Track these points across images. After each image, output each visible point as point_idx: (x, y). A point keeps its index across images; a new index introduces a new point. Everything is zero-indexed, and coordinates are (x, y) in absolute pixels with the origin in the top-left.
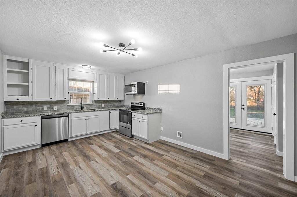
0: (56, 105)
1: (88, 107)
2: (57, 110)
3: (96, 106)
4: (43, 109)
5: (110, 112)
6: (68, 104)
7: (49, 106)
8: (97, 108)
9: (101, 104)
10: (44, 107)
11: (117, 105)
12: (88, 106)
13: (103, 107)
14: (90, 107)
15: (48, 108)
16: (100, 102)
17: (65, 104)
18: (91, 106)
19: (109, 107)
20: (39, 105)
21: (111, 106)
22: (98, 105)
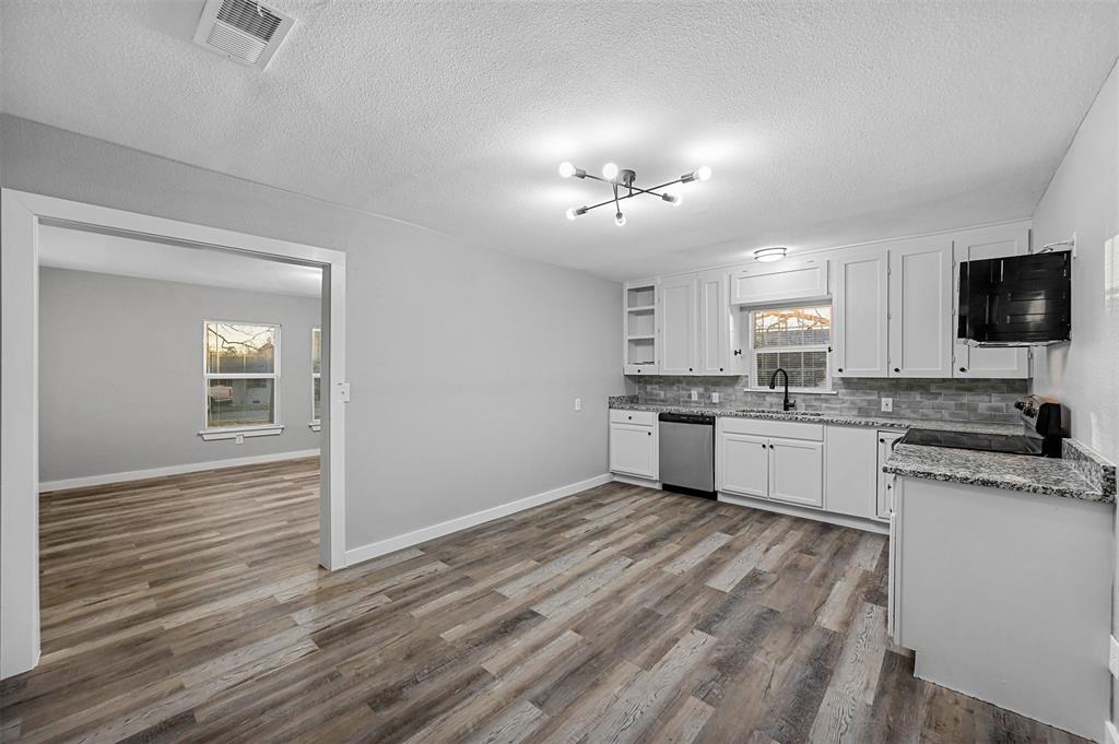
0: (717, 388)
1: (814, 403)
2: (720, 402)
3: (852, 403)
4: (690, 396)
5: (882, 435)
6: (747, 387)
7: (701, 390)
8: (855, 412)
9: (875, 397)
10: (692, 392)
11: (991, 408)
12: (815, 399)
13: (888, 413)
14: (824, 405)
15: (700, 396)
16: (871, 388)
17: (737, 387)
18: (827, 401)
19: (923, 415)
20: (684, 385)
21: (939, 408)
22: (861, 399)
